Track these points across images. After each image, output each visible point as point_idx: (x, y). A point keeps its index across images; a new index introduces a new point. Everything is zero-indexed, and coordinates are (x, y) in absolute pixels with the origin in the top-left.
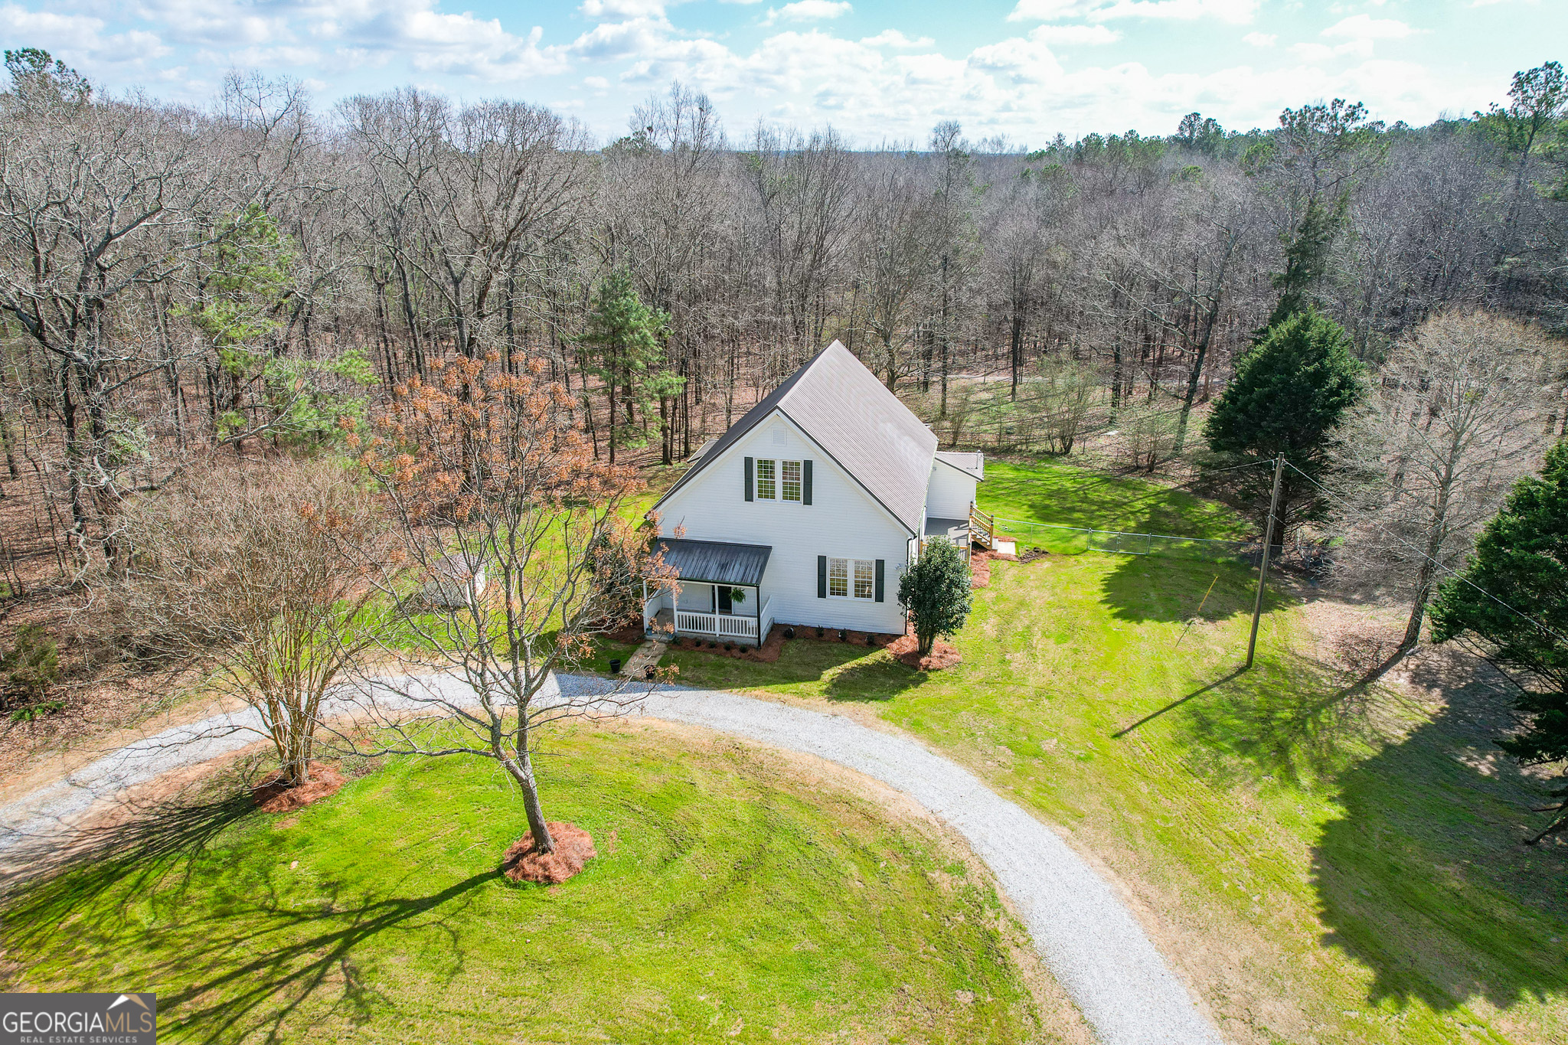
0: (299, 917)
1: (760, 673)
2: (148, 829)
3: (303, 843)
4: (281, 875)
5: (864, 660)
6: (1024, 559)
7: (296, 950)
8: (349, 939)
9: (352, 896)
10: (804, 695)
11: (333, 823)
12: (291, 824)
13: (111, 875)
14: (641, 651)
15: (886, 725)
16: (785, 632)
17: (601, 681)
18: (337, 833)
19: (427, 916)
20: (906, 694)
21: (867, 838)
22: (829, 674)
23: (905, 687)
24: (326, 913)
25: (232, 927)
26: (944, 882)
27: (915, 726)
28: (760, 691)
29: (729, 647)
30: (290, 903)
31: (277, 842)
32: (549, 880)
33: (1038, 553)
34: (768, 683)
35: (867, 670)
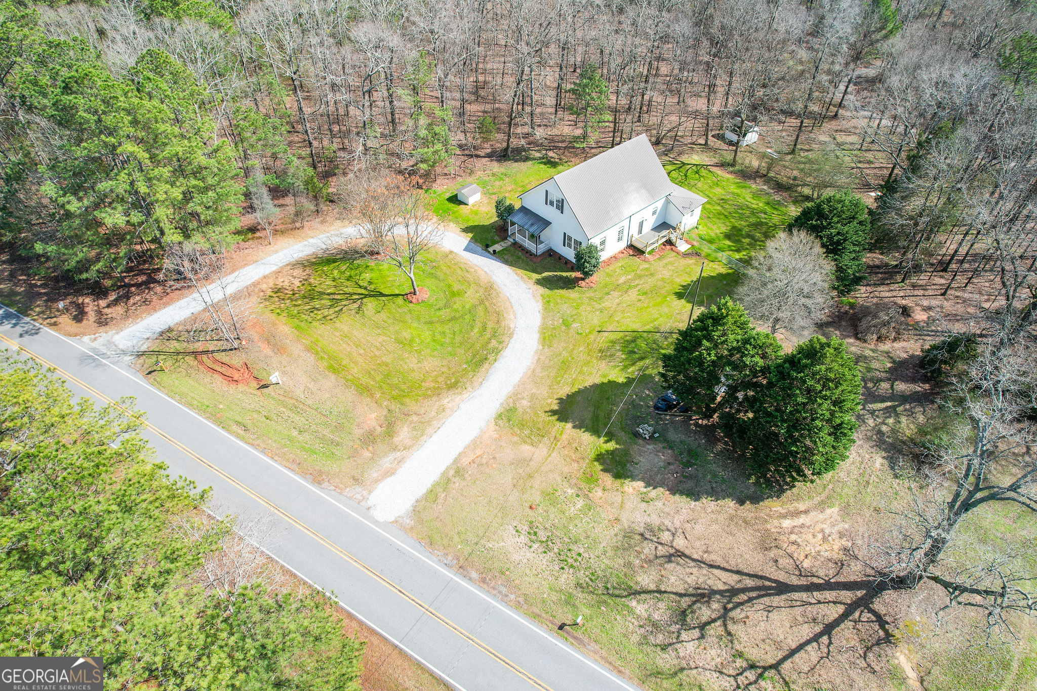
0: (360, 287)
1: (527, 265)
2: (346, 252)
3: (372, 270)
4: (364, 276)
5: (564, 274)
6: (686, 255)
7: (355, 294)
8: (366, 296)
9: (372, 287)
10: (530, 278)
11: (381, 268)
12: (372, 264)
13: (334, 261)
14: (502, 243)
15: (539, 299)
16: (551, 253)
17: (479, 249)
18: (380, 270)
19: (383, 298)
20: (560, 291)
21: (490, 326)
22: (546, 274)
23: (563, 288)
24: (366, 288)
25: (348, 283)
26: (494, 343)
27: (547, 302)
28: (519, 271)
29: (527, 252)
30: (361, 283)
31: (367, 267)
32: (411, 302)
33: (698, 254)
34: (526, 270)
35: (561, 277)
